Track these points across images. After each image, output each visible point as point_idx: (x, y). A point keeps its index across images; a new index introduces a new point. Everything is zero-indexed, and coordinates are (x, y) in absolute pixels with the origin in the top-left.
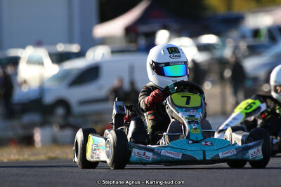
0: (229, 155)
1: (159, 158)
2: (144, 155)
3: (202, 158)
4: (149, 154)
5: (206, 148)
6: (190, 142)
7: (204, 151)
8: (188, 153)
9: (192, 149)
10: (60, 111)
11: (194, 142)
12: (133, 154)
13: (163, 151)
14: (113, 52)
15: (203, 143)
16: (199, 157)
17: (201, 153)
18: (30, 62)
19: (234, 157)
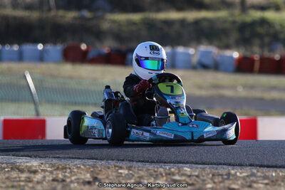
0: (211, 135)
1: (155, 138)
2: (142, 134)
3: (191, 138)
4: (147, 134)
5: (194, 130)
6: (180, 124)
7: (192, 132)
8: (179, 134)
9: (183, 130)
11: (184, 124)
12: (132, 133)
13: (158, 132)
15: (191, 126)
16: (188, 137)
17: (190, 133)
19: (215, 137)
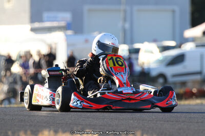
10: (161, 80)
14: (197, 46)
18: (146, 51)
